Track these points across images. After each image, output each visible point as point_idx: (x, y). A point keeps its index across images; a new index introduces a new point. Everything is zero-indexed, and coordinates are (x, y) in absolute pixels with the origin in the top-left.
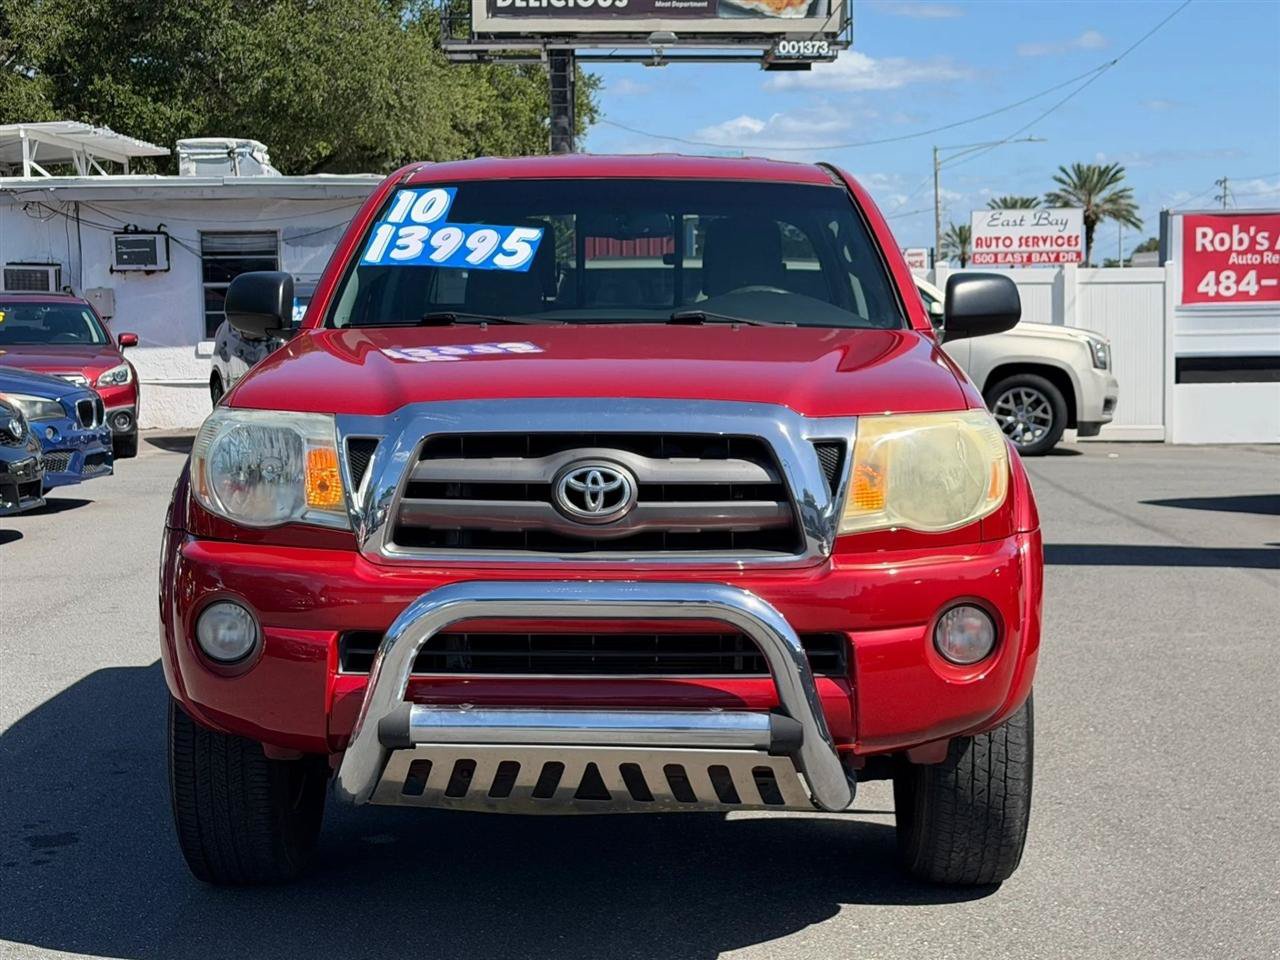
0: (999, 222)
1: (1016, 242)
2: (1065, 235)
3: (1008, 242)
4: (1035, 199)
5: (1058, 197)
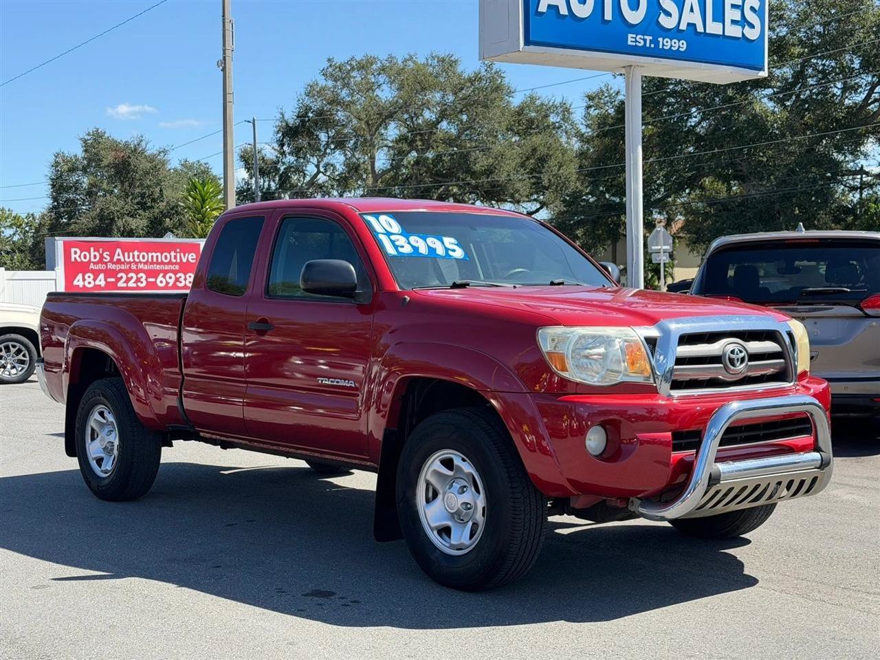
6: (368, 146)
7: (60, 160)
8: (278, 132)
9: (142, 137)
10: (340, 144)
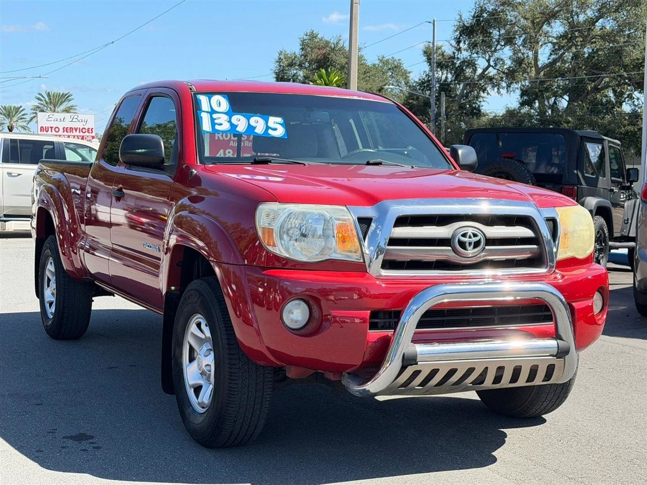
0: (52, 119)
1: (61, 130)
2: (86, 127)
3: (57, 130)
4: (21, 107)
5: (38, 107)
6: (532, 42)
7: (282, 57)
8: (456, 31)
9: (340, 36)
10: (509, 41)
